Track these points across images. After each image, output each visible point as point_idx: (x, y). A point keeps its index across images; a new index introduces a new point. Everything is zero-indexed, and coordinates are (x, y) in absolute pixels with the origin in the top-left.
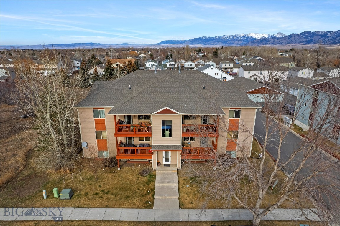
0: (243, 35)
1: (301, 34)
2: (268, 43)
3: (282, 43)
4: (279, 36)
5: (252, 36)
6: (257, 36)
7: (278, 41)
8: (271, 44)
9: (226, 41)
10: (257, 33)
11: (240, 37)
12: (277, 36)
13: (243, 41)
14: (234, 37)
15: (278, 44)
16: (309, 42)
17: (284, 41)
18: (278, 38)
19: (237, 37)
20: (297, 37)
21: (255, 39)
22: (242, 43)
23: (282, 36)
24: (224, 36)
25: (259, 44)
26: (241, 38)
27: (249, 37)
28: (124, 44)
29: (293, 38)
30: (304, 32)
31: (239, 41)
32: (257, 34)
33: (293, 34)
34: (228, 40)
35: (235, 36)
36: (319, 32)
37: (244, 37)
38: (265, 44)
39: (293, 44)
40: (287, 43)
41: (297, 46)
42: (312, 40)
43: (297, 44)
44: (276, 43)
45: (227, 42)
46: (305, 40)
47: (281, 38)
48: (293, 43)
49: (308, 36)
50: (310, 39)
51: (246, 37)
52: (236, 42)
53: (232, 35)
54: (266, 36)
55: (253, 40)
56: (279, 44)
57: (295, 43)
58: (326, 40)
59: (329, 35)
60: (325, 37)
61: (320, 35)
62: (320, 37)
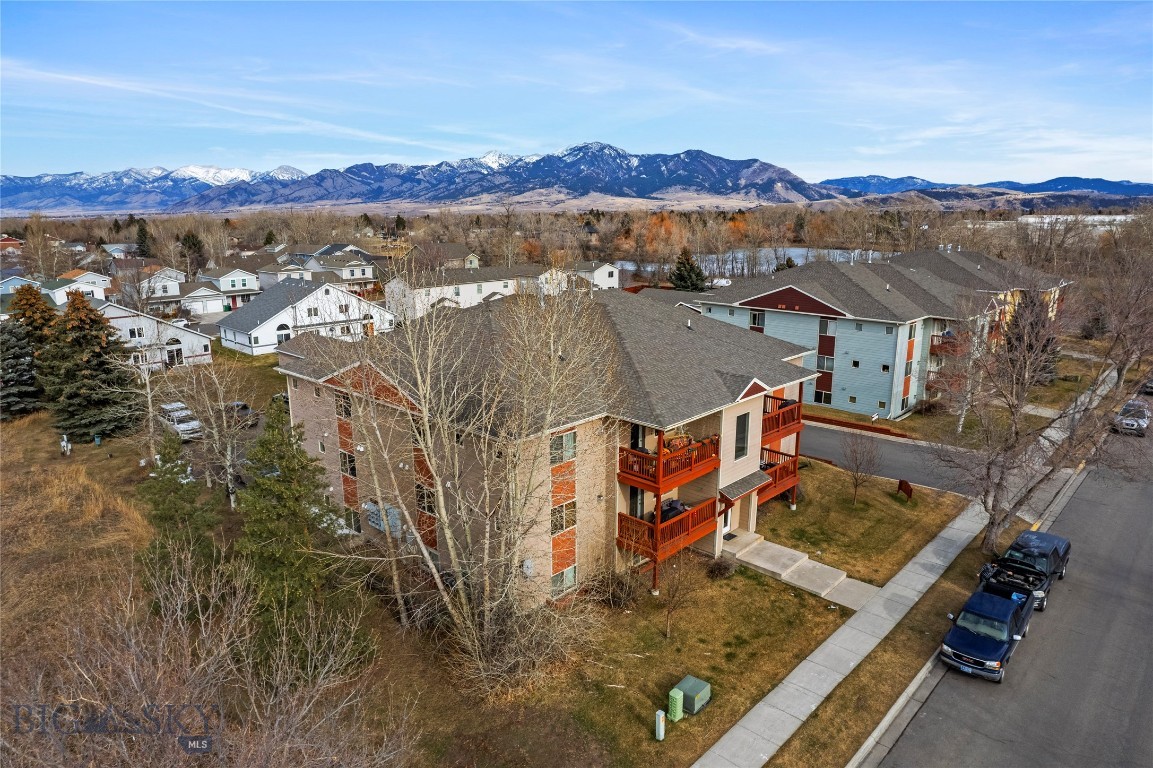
0: (158, 173)
1: (349, 170)
2: (255, 198)
3: (300, 198)
4: (285, 177)
5: (194, 175)
6: (211, 175)
7: (287, 191)
8: (267, 202)
9: (94, 192)
10: (211, 167)
11: (147, 178)
12: (281, 178)
13: (164, 192)
14: (125, 180)
15: (287, 201)
16: (375, 195)
17: (304, 193)
18: (284, 184)
19: (138, 181)
20: (340, 180)
21: (208, 187)
22: (162, 203)
23: (295, 177)
24: (81, 173)
25: (225, 202)
26: (156, 184)
27: (185, 180)
29: (328, 183)
30: (356, 166)
31: (149, 192)
32: (213, 171)
33: (325, 171)
34: (101, 191)
35: (127, 174)
36: (394, 166)
37: (166, 177)
38: (246, 201)
39: (334, 202)
40: (314, 198)
41: (345, 207)
42: (380, 188)
43: (346, 201)
44: (281, 200)
45: (98, 196)
46: (364, 188)
47: (294, 182)
48: (332, 199)
49: (370, 179)
50: (376, 186)
51: (172, 180)
52: (135, 198)
53: (115, 173)
54: (246, 177)
55: (204, 193)
56: (292, 200)
57: (337, 199)
58: (415, 189)
59: (420, 176)
60: (413, 180)
61: (398, 176)
62: (399, 181)
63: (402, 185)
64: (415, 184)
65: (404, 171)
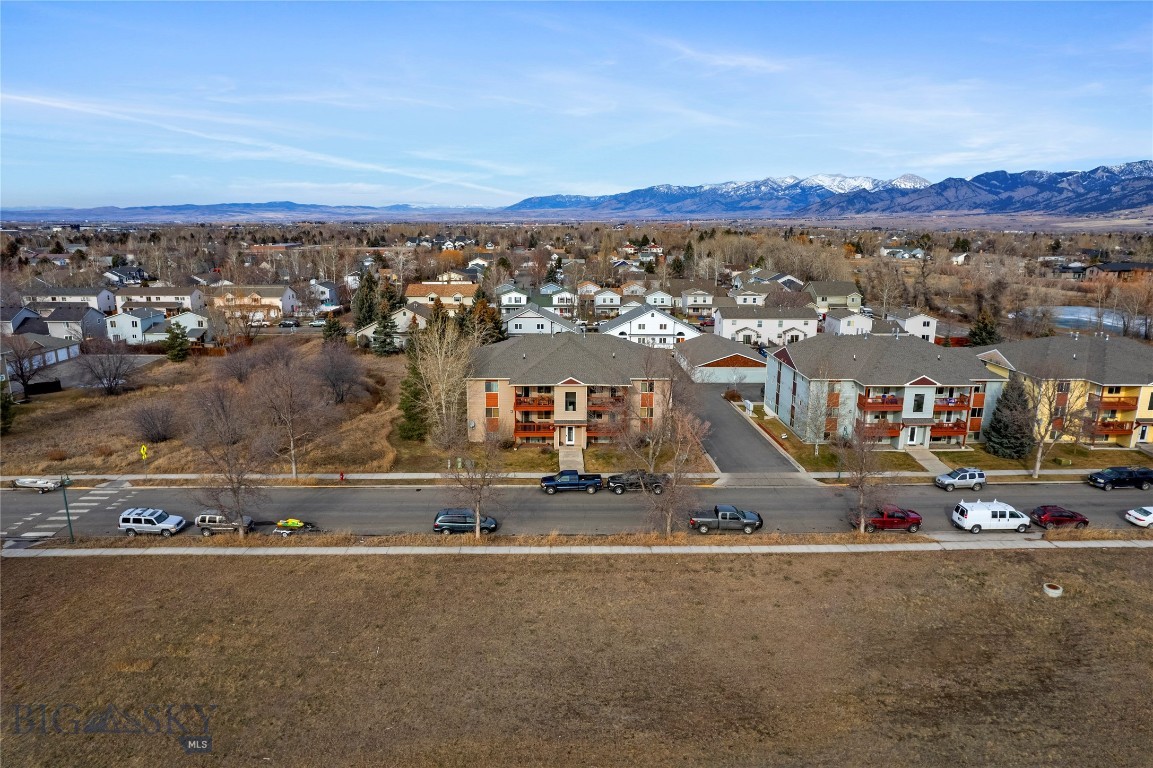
0: (790, 181)
1: (977, 179)
2: (872, 206)
3: (917, 207)
4: (908, 185)
5: (821, 183)
6: (836, 183)
7: (905, 200)
8: (883, 210)
9: (737, 199)
10: (837, 175)
11: (780, 186)
12: (903, 186)
13: (792, 198)
14: (763, 188)
15: (904, 210)
16: (1003, 206)
17: (923, 202)
18: (904, 193)
19: (773, 189)
20: (964, 191)
21: (832, 194)
22: (789, 208)
23: (918, 186)
24: (731, 183)
25: (843, 209)
26: (787, 192)
27: (812, 187)
28: (397, 207)
29: (950, 193)
30: (987, 175)
31: (778, 198)
32: (839, 179)
33: (949, 179)
34: (743, 198)
35: (765, 183)
36: (1032, 173)
37: (796, 185)
38: (864, 209)
39: (953, 213)
40: (932, 207)
41: (963, 219)
42: (1010, 198)
43: (966, 212)
44: (898, 209)
45: (739, 202)
46: (991, 198)
47: (915, 191)
48: (951, 209)
49: (1000, 187)
50: (1004, 195)
51: (801, 188)
52: (768, 204)
53: (756, 182)
54: (868, 186)
55: (828, 201)
56: (909, 210)
57: (957, 210)
58: (1054, 199)
59: (1064, 185)
60: (1052, 189)
61: (1035, 184)
62: (1035, 190)
63: (1038, 193)
64: (1056, 194)
65: (1045, 178)
